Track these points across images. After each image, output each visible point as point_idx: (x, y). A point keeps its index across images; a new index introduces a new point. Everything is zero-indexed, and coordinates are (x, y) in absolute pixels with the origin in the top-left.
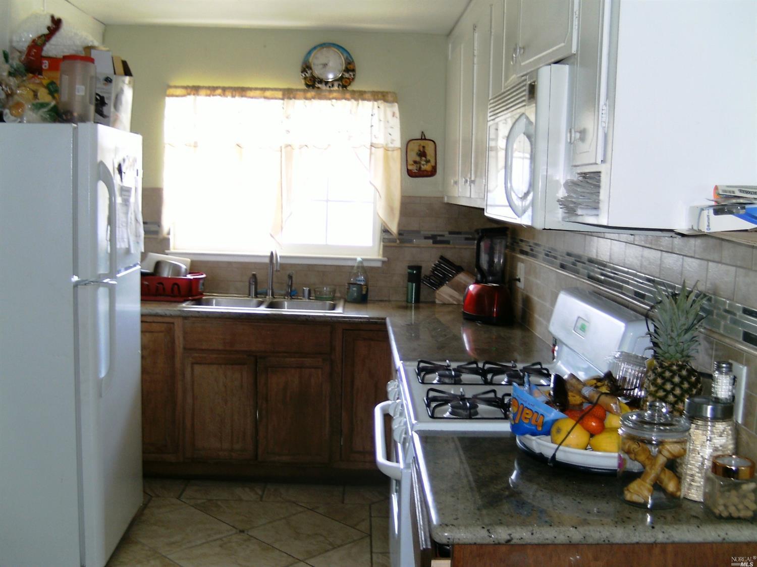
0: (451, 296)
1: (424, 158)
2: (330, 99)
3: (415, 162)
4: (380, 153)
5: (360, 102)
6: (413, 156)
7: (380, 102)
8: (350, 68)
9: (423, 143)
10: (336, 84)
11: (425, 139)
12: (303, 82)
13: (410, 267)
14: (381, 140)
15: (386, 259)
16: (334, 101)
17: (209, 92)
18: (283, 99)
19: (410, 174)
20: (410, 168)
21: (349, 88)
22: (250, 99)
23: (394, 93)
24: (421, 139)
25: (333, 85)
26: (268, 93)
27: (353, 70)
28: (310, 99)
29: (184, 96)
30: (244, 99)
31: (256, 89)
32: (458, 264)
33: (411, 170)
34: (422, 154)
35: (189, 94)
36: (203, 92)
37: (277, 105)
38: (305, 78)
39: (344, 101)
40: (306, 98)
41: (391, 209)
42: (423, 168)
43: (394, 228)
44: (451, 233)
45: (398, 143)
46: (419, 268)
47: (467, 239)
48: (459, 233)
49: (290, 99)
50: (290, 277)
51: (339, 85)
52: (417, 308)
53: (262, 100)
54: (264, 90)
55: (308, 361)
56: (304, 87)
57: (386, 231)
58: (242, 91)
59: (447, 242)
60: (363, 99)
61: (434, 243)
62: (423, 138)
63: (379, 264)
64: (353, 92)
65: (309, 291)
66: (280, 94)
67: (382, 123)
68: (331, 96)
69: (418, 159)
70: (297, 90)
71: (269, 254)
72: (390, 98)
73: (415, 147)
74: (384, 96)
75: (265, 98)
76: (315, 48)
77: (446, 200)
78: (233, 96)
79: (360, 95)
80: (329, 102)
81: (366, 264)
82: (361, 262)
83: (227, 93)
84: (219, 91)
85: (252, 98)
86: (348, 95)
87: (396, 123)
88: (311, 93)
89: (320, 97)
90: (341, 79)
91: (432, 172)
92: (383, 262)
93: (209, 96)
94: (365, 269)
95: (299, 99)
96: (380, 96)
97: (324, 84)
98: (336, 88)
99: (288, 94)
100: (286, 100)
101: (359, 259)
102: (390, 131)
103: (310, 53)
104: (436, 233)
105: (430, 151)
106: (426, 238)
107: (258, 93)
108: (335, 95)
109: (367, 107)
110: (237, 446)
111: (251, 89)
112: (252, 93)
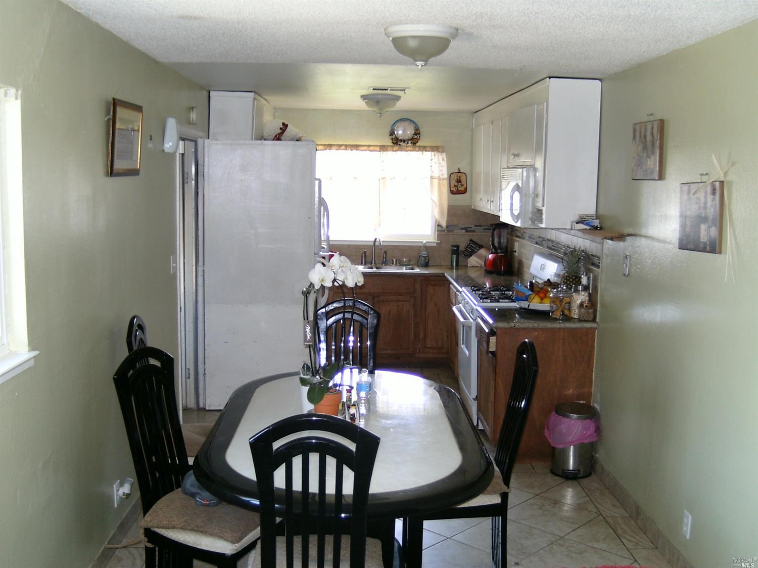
0: (477, 262)
1: (460, 184)
2: (407, 151)
3: (455, 186)
4: (436, 182)
5: (424, 152)
6: (454, 183)
7: (435, 152)
8: (417, 133)
9: (459, 174)
10: (410, 142)
11: (460, 173)
12: (391, 141)
13: (453, 246)
14: (436, 174)
15: (439, 241)
16: (409, 152)
17: (337, 148)
18: (380, 151)
19: (452, 192)
20: (452, 189)
21: (417, 144)
22: (361, 152)
23: (443, 147)
24: (458, 173)
25: (408, 143)
26: (371, 148)
27: (419, 134)
28: (396, 151)
29: (322, 150)
30: (358, 151)
31: (365, 146)
32: (479, 243)
33: (453, 190)
34: (459, 181)
35: (326, 149)
36: (334, 148)
37: (377, 155)
38: (392, 139)
39: (415, 152)
40: (393, 151)
41: (441, 212)
42: (460, 189)
43: (444, 224)
44: (475, 226)
45: (446, 176)
46: (458, 247)
47: (484, 229)
48: (480, 226)
49: (384, 151)
50: (385, 252)
51: (411, 143)
52: (457, 268)
53: (368, 152)
54: (369, 146)
55: (401, 298)
56: (392, 144)
57: (439, 225)
58: (356, 147)
59: (474, 232)
60: (426, 151)
61: (466, 232)
62: (459, 172)
63: (435, 245)
64: (420, 147)
65: (396, 260)
66: (378, 149)
67: (437, 164)
68: (407, 149)
69: (456, 184)
70: (387, 146)
71: (373, 240)
72: (441, 150)
73: (454, 177)
74: (437, 149)
75: (370, 151)
76: (397, 121)
77: (472, 207)
78: (351, 150)
79: (424, 148)
80: (406, 152)
81: (427, 245)
82: (425, 244)
83: (348, 148)
84: (343, 147)
85: (362, 150)
86: (417, 149)
87: (444, 164)
88: (397, 148)
89: (401, 149)
90: (412, 139)
91: (465, 192)
92: (437, 243)
93: (338, 150)
94: (427, 248)
95: (389, 151)
96: (435, 148)
97: (403, 142)
98: (410, 144)
99: (383, 148)
100: (382, 152)
101: (424, 242)
102: (441, 168)
103: (394, 124)
104: (466, 226)
105: (463, 179)
106: (462, 229)
107: (365, 148)
108: (409, 148)
109: (428, 155)
111: (361, 146)
112: (362, 148)
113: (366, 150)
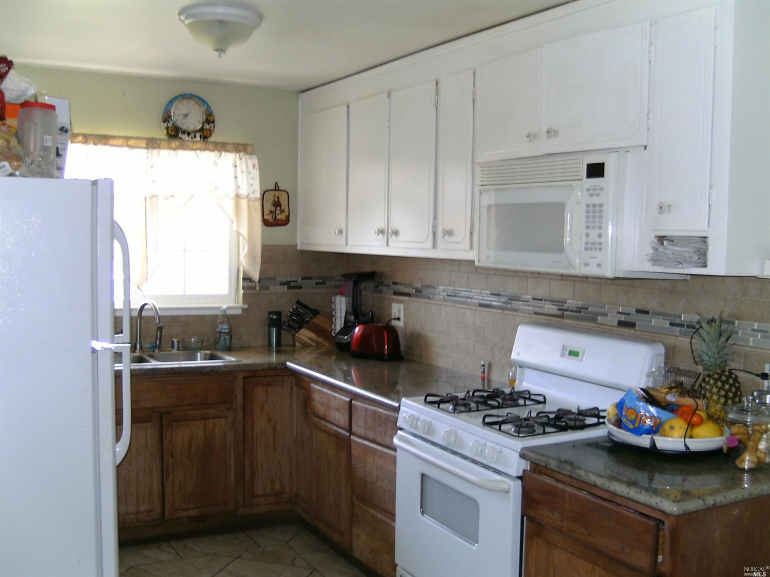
0: (310, 339)
1: (278, 208)
2: (194, 150)
3: (271, 212)
4: (244, 203)
5: (223, 153)
6: (269, 207)
7: (242, 154)
8: (209, 119)
9: (277, 193)
10: (198, 135)
11: (279, 190)
12: (165, 132)
13: (270, 313)
14: (244, 191)
15: (246, 306)
16: (198, 152)
18: (147, 148)
19: (266, 223)
20: (266, 217)
21: (210, 139)
23: (252, 146)
24: (275, 190)
25: (195, 137)
26: (131, 142)
27: (213, 122)
28: (174, 149)
30: (107, 147)
31: (120, 137)
32: (312, 307)
33: (268, 220)
34: (277, 204)
37: (140, 154)
38: (167, 128)
39: (207, 152)
40: (170, 148)
41: (251, 255)
42: (279, 217)
43: (256, 276)
44: (303, 279)
45: (258, 195)
46: (279, 314)
47: (317, 283)
48: (310, 278)
49: (155, 148)
51: (201, 136)
52: (279, 352)
53: (126, 149)
54: (128, 138)
55: (212, 412)
56: (166, 137)
57: (247, 279)
58: (103, 139)
59: (300, 287)
60: (226, 151)
61: (288, 288)
62: (277, 188)
63: (239, 312)
64: (216, 144)
65: (178, 342)
66: (143, 143)
67: (245, 175)
68: (195, 147)
69: (273, 209)
70: (161, 140)
72: (249, 149)
73: (270, 197)
74: (244, 148)
75: (130, 146)
76: (176, 98)
77: (299, 248)
78: (95, 144)
79: (221, 147)
80: (193, 153)
81: (229, 312)
82: (225, 310)
83: (88, 141)
84: (80, 138)
85: (111, 145)
86: (211, 147)
87: (256, 173)
88: (175, 143)
89: (183, 147)
90: (202, 130)
91: (286, 222)
92: (243, 310)
94: (228, 318)
95: (164, 148)
96: (241, 147)
97: (186, 134)
98: (198, 138)
99: (152, 144)
100: (150, 150)
101: (225, 307)
102: (252, 181)
103: (171, 102)
104: (288, 279)
105: (283, 201)
106: (282, 284)
107: (120, 141)
108: (199, 145)
109: (229, 158)
110: (143, 508)
111: (114, 137)
112: (115, 142)
113: (122, 146)
